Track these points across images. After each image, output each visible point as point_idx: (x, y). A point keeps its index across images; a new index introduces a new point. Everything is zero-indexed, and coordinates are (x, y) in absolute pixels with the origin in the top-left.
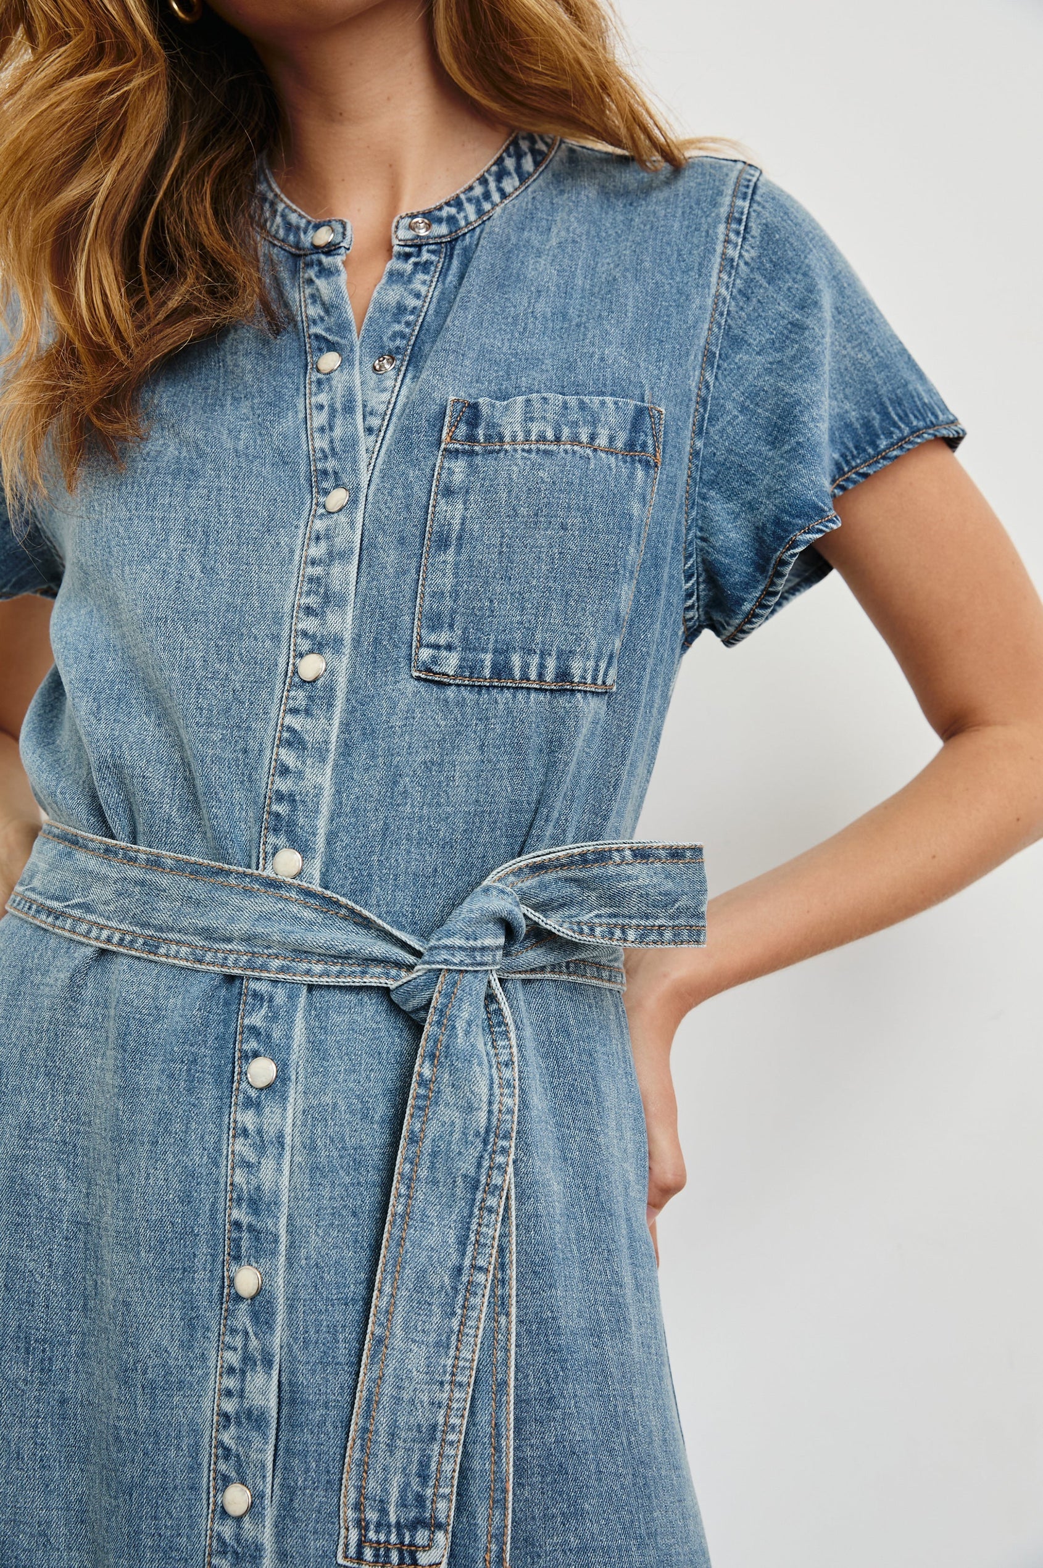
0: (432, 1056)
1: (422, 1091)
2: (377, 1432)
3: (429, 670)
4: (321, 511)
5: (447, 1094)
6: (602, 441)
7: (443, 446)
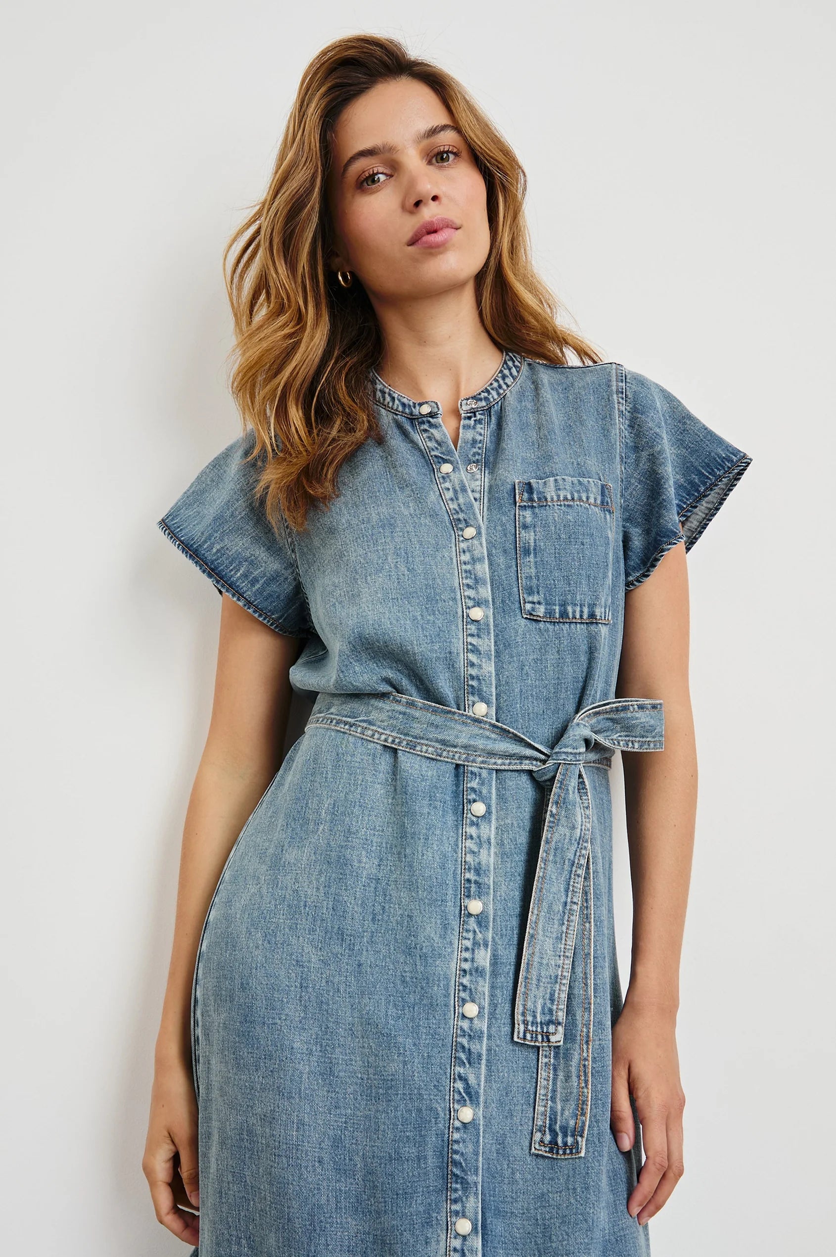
0: (557, 803)
1: (552, 819)
2: (532, 978)
3: (531, 614)
4: (461, 539)
5: (563, 821)
6: (592, 500)
7: (518, 504)
